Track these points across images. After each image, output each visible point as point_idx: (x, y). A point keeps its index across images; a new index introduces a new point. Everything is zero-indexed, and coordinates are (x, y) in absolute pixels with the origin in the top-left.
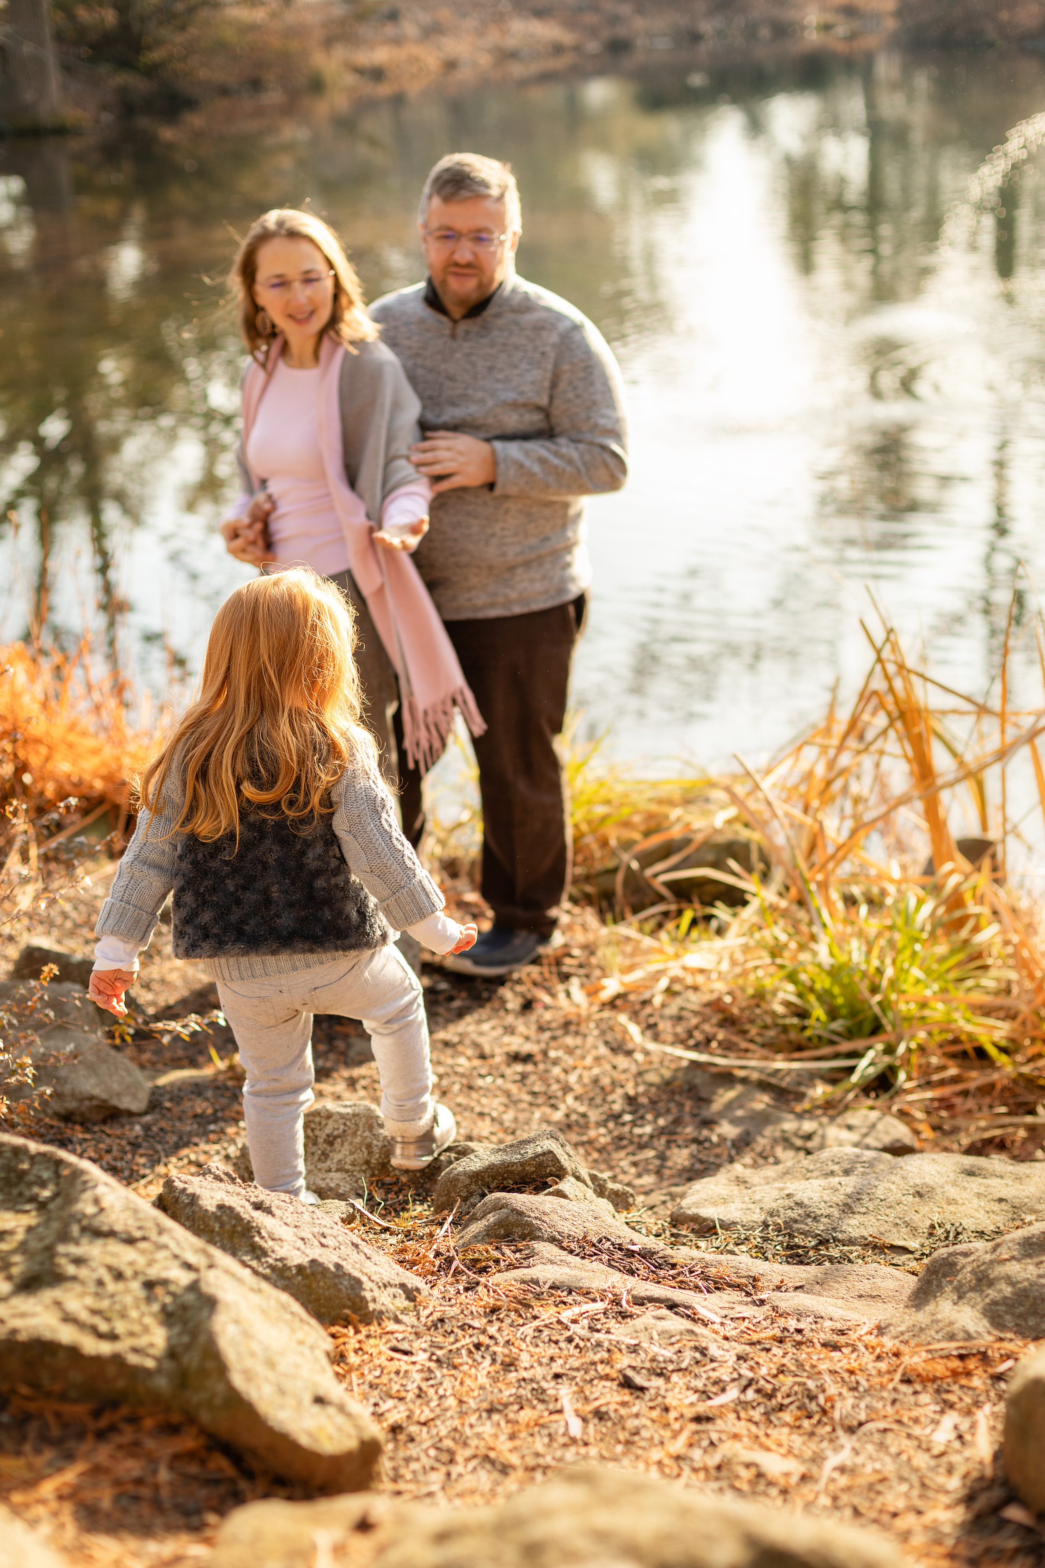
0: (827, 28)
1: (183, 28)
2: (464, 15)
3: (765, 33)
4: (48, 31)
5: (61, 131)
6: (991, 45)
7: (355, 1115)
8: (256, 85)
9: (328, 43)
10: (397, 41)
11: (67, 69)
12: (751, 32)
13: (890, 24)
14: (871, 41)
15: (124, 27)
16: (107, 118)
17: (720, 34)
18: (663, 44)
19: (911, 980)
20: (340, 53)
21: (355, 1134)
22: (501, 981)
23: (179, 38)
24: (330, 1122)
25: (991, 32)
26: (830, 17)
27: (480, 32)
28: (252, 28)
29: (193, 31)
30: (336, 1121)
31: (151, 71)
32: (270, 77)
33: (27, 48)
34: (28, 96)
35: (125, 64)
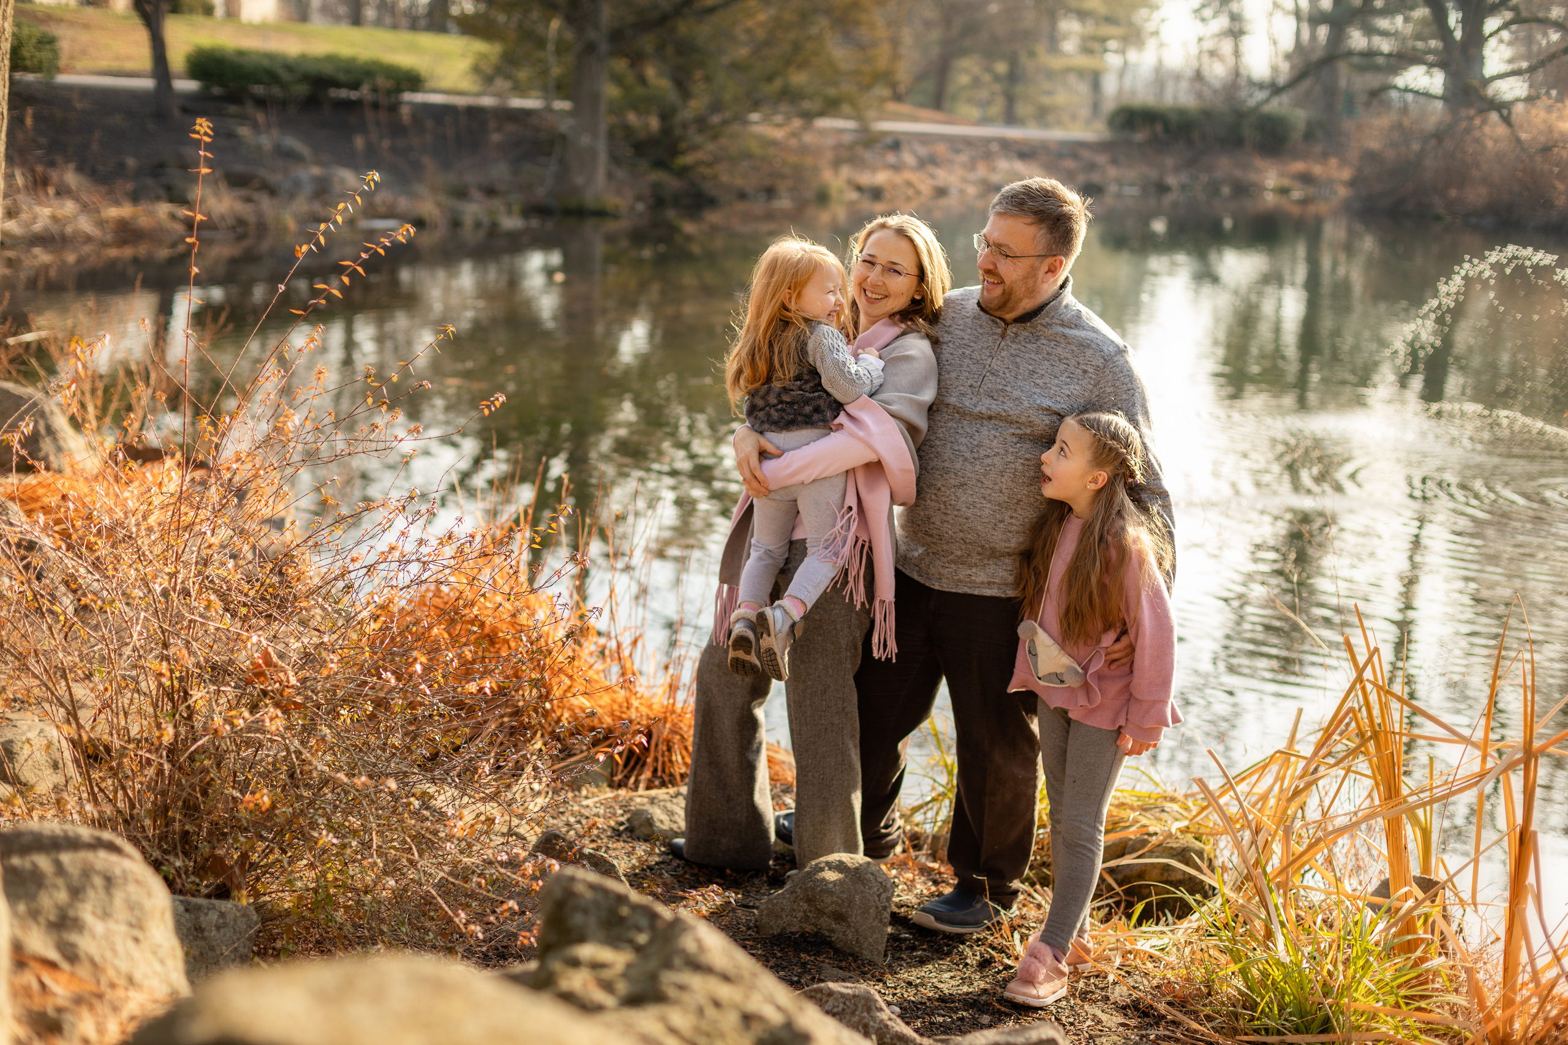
0: (1284, 191)
1: (715, 137)
2: (958, 151)
3: (1226, 190)
4: (603, 127)
5: (601, 214)
6: (1438, 218)
7: (854, 996)
8: (770, 192)
9: (837, 164)
10: (896, 168)
11: (615, 159)
12: (1214, 189)
13: (1343, 192)
14: (1321, 208)
15: (666, 131)
16: (640, 207)
17: (1184, 187)
18: (1132, 191)
19: (1362, 989)
20: (846, 171)
21: (853, 1013)
22: (961, 939)
23: (711, 147)
24: (831, 1000)
25: (1438, 206)
26: (1286, 182)
27: (972, 166)
28: (774, 143)
29: (723, 141)
30: (836, 999)
31: (683, 172)
32: (782, 186)
33: (585, 140)
34: (579, 180)
35: (660, 164)
